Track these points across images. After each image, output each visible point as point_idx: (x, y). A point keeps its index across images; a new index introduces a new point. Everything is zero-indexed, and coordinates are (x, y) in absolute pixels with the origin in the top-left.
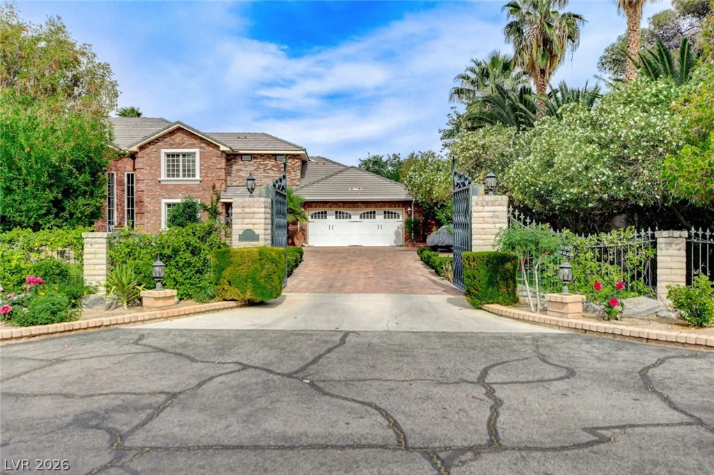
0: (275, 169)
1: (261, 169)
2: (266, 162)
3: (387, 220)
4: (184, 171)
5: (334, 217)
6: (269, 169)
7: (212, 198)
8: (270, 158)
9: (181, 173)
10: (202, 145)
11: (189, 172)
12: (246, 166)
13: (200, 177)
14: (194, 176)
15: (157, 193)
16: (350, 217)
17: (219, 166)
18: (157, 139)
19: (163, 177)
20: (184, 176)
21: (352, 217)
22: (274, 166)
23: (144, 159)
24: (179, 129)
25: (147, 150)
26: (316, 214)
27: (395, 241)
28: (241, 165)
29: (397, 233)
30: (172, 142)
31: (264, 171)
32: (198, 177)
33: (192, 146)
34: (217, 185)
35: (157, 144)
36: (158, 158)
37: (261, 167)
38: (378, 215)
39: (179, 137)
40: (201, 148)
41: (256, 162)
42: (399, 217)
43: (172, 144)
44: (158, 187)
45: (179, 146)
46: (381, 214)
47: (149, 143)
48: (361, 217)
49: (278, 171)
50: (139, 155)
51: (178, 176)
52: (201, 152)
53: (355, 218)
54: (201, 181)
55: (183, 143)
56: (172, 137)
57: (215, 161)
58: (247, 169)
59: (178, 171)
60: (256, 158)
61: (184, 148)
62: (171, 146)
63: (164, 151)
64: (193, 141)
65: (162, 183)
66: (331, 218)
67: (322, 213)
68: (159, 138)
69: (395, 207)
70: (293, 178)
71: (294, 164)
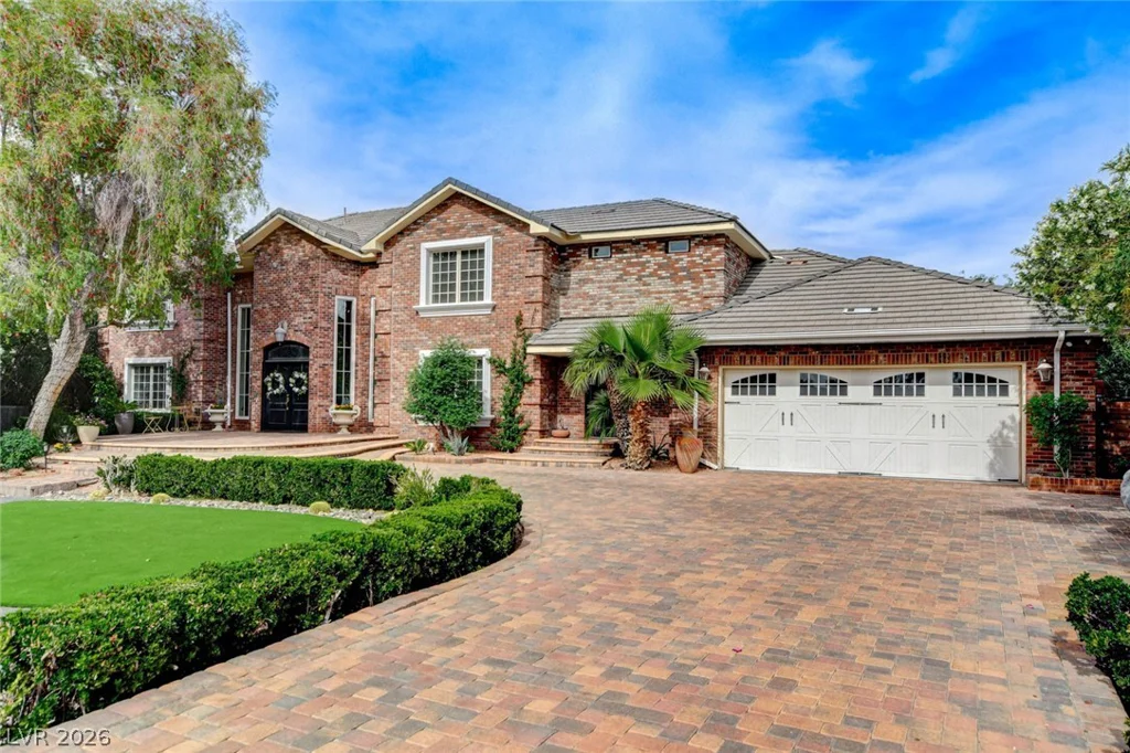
0: (663, 273)
1: (633, 274)
2: (646, 257)
3: (964, 399)
4: (464, 286)
5: (798, 389)
6: (651, 275)
7: (515, 345)
8: (652, 248)
9: (458, 292)
10: (500, 226)
11: (473, 289)
12: (599, 271)
13: (493, 297)
14: (481, 296)
15: (413, 338)
16: (844, 392)
17: (531, 272)
18: (415, 223)
19: (424, 301)
20: (464, 297)
21: (849, 388)
22: (661, 266)
23: (392, 266)
24: (456, 197)
25: (398, 248)
26: (744, 380)
27: (991, 467)
28: (588, 268)
29: (999, 445)
30: (442, 226)
31: (639, 279)
32: (488, 300)
33: (480, 230)
34: (526, 316)
35: (415, 233)
36: (416, 262)
37: (631, 270)
38: (930, 384)
39: (456, 213)
40: (496, 232)
41: (620, 260)
42: (1004, 391)
43: (441, 231)
44: (415, 325)
45: (455, 232)
46: (943, 383)
47: (401, 233)
48: (877, 392)
49: (672, 277)
50: (384, 259)
51: (452, 298)
52: (495, 244)
53: (860, 391)
54: (494, 308)
55: (462, 227)
56: (443, 216)
57: (523, 261)
58: (600, 277)
59: (453, 287)
60: (620, 251)
61: (464, 236)
62: (440, 234)
63: (426, 245)
64: (482, 219)
65: (422, 315)
66: (788, 393)
67: (763, 378)
68: (420, 218)
69: (992, 358)
70: (706, 293)
71: (709, 259)
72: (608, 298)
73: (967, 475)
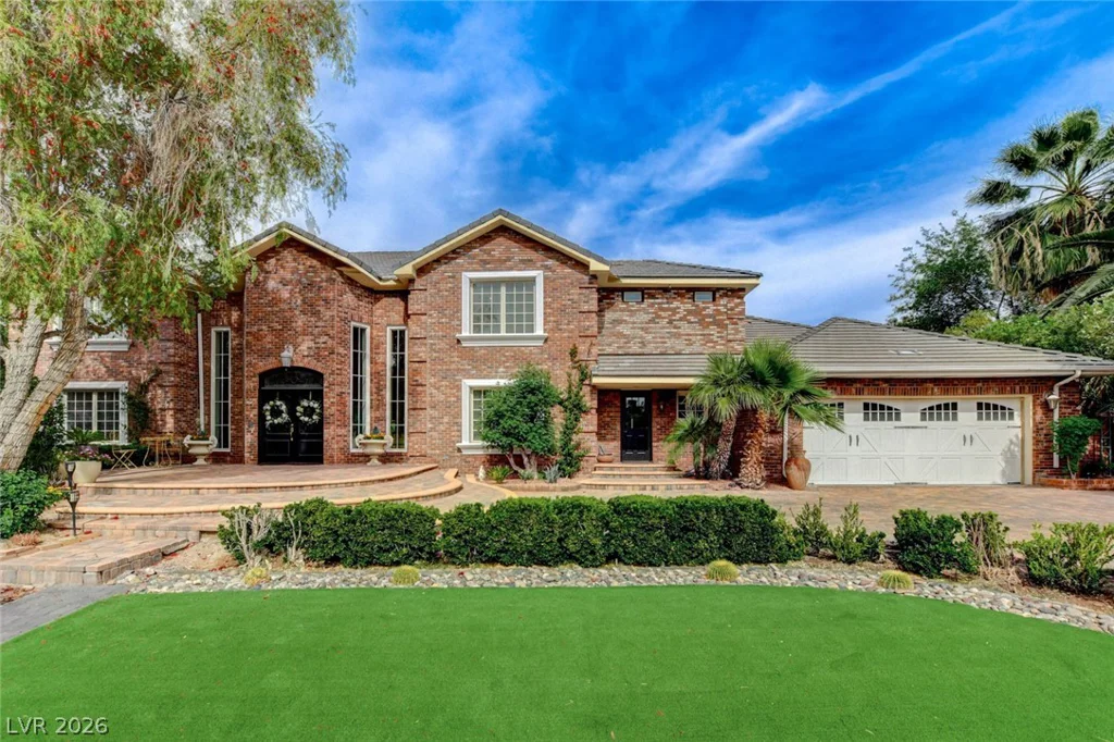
0: (692, 319)
1: (665, 318)
2: (675, 304)
3: (985, 422)
4: (509, 318)
6: (681, 319)
7: (569, 375)
8: (682, 296)
9: (503, 324)
10: (550, 262)
11: (522, 320)
12: (632, 313)
13: (545, 330)
14: (531, 329)
15: (453, 366)
16: (898, 418)
17: (586, 308)
18: (454, 252)
19: (466, 332)
20: (509, 329)
21: (903, 415)
22: (689, 312)
23: (427, 293)
24: (503, 230)
25: (434, 276)
27: (1003, 473)
28: (622, 310)
29: (1008, 456)
30: (485, 257)
31: (670, 322)
32: (539, 331)
33: (528, 264)
34: (582, 348)
35: (453, 262)
36: (456, 291)
37: (663, 314)
38: (962, 411)
39: (500, 246)
40: (546, 268)
41: (652, 305)
42: (1011, 416)
43: (485, 262)
44: (456, 354)
45: (501, 264)
46: (971, 411)
47: (438, 261)
48: (923, 418)
49: (700, 322)
50: (418, 284)
51: (497, 329)
52: (546, 278)
53: (911, 417)
54: (546, 340)
55: (509, 259)
56: (487, 247)
57: (576, 297)
58: (634, 319)
59: (496, 318)
60: (652, 296)
61: (511, 269)
62: (484, 265)
63: (467, 276)
64: (530, 254)
65: (464, 344)
68: (459, 248)
69: (1002, 391)
70: (730, 337)
71: (732, 309)
72: (641, 337)
73: (987, 482)
